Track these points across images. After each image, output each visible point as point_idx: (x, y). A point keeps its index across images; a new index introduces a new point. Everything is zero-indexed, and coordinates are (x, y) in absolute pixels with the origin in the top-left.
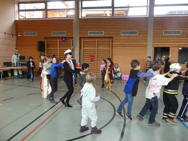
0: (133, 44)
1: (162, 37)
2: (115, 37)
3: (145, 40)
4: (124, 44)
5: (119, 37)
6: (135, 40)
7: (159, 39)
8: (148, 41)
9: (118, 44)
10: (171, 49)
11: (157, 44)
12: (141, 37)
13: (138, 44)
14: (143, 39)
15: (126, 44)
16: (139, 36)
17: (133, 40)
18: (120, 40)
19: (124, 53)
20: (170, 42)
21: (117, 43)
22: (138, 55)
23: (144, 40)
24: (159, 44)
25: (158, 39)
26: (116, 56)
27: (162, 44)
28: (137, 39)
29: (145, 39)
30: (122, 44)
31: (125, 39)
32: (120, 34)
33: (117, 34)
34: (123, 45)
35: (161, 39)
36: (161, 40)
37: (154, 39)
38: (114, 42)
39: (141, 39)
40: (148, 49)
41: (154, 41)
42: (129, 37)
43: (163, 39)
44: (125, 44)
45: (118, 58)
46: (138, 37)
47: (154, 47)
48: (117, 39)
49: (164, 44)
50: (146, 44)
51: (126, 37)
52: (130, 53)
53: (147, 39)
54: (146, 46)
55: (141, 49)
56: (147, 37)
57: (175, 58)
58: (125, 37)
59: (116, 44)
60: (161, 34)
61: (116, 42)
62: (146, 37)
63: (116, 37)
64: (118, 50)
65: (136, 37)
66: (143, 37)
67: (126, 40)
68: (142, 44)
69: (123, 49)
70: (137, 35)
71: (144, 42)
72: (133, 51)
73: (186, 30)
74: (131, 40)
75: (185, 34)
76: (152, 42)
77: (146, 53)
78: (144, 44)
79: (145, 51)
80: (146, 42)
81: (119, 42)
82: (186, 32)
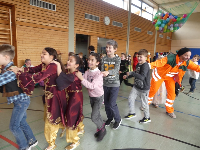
0: (50, 25)
1: (83, 21)
2: (18, 7)
3: (66, 22)
4: (35, 22)
5: (26, 8)
6: (52, 20)
7: (81, 23)
8: (69, 23)
9: (25, 20)
10: (91, 38)
11: (79, 29)
12: (61, 16)
13: (57, 26)
14: (63, 19)
15: (40, 23)
16: (58, 13)
17: (49, 19)
18: (29, 15)
19: (37, 38)
20: (90, 29)
21: (23, 20)
22: (57, 44)
23: (64, 22)
24: (81, 30)
25: (79, 23)
26: (23, 43)
27: (84, 30)
28: (55, 17)
29: (66, 20)
30: (33, 22)
31: (37, 14)
32: (27, 3)
34: (35, 25)
35: (83, 23)
36: (83, 26)
37: (76, 22)
38: (16, 16)
39: (60, 19)
40: (69, 35)
41: (77, 25)
42: (44, 12)
43: (85, 24)
44: (37, 22)
45: (28, 47)
46: (56, 15)
47: (76, 34)
48: (22, 11)
49: (86, 31)
50: (67, 28)
51: (39, 11)
52: (47, 39)
53: (67, 20)
54: (67, 31)
55: (61, 34)
56: (68, 18)
58: (36, 11)
59: (21, 20)
60: (83, 17)
61: (21, 17)
62: (66, 17)
63: (21, 7)
64: (26, 32)
65: (53, 14)
66: (64, 17)
67: (39, 17)
68: (62, 27)
69: (34, 31)
70: (55, 12)
71: (64, 24)
72: (51, 36)
73: (103, 18)
74: (47, 19)
75: (102, 22)
76: (74, 26)
77: (68, 41)
78: (65, 27)
79: (66, 39)
80: (67, 25)
81: (27, 18)
82: (102, 20)
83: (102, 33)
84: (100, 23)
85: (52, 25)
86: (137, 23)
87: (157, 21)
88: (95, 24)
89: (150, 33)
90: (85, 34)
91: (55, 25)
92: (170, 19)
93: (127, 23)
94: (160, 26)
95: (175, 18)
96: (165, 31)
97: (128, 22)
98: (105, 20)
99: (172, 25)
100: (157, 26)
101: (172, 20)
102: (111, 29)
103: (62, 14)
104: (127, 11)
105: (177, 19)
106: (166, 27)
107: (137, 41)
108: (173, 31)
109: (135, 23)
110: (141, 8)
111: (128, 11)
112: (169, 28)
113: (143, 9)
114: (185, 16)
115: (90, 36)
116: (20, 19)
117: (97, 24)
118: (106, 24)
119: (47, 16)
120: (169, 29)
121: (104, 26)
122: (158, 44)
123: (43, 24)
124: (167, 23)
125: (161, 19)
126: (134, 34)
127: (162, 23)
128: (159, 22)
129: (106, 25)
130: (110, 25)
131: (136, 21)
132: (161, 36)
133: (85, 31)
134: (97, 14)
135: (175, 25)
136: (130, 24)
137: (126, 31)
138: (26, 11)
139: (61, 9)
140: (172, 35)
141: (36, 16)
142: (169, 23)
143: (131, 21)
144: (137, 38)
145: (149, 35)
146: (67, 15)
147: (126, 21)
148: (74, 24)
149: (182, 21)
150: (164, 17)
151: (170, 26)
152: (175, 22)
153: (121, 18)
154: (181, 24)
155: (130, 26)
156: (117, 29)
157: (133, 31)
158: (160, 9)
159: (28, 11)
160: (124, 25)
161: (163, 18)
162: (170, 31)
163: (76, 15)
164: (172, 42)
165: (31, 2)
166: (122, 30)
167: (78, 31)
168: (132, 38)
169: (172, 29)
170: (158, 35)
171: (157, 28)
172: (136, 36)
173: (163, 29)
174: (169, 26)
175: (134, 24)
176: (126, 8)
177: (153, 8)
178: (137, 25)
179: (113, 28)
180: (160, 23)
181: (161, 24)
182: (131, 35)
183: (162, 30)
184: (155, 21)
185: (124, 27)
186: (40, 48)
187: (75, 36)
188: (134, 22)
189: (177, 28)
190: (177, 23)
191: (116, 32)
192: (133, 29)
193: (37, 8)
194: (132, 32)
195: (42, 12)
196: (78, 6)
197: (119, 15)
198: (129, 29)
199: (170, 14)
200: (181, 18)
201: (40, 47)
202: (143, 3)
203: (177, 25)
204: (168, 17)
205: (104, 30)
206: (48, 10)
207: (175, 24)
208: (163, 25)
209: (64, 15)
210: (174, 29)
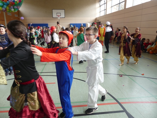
92: (10, 2)
94: (2, 6)
96: (8, 11)
99: (12, 7)
101: (11, 3)
105: (15, 3)
106: (8, 8)
112: (10, 9)
114: (20, 1)
120: (11, 10)
124: (7, 5)
127: (4, 4)
128: (1, 4)
132: (10, 14)
140: (19, 14)
142: (10, 5)
149: (19, 5)
151: (10, 7)
152: (14, 5)
154: (19, 7)
161: (4, 1)
164: (20, 19)
183: (5, 10)
189: (16, 9)
190: (15, 6)
203: (16, 7)
207: (14, 6)
208: (5, 6)
210: (14, 10)
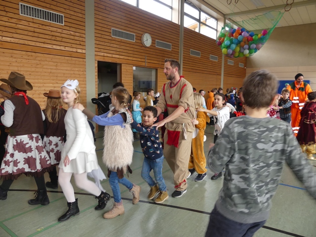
0: (55, 47)
1: (110, 41)
3: (82, 43)
4: (30, 43)
5: (14, 21)
6: (58, 39)
7: (106, 44)
8: (86, 44)
10: (123, 67)
11: (102, 54)
12: (72, 33)
13: (67, 49)
14: (76, 38)
15: (38, 44)
16: (68, 28)
17: (54, 38)
18: (19, 31)
19: (33, 69)
20: (121, 53)
21: (8, 39)
23: (78, 42)
24: (106, 54)
25: (103, 44)
27: (110, 55)
28: (63, 35)
29: (81, 39)
30: (26, 42)
31: (32, 29)
32: (16, 11)
33: (7, 9)
34: (29, 48)
35: (108, 45)
36: (108, 48)
37: (97, 42)
39: (72, 37)
40: (87, 64)
41: (98, 48)
42: (44, 27)
43: (112, 45)
44: (33, 43)
46: (65, 32)
47: (98, 61)
48: (7, 24)
49: (114, 56)
50: (84, 51)
51: (36, 26)
52: (50, 71)
53: (83, 39)
54: (83, 57)
55: (74, 62)
56: (84, 36)
57: (129, 85)
58: (31, 24)
60: (108, 34)
61: (5, 34)
62: (82, 35)
63: (5, 19)
64: (14, 60)
65: (59, 30)
66: (77, 34)
67: (36, 35)
68: (74, 50)
69: (28, 58)
70: (62, 26)
71: (78, 46)
72: (56, 66)
73: (140, 35)
74: (50, 37)
75: (140, 42)
76: (94, 49)
77: (85, 73)
78: (79, 51)
79: (82, 69)
80: (84, 47)
81: (15, 35)
82: (140, 38)
83: (139, 60)
84: (136, 44)
85: (58, 48)
86: (193, 43)
87: (224, 39)
88: (128, 45)
89: (213, 59)
90: (113, 62)
91: (62, 48)
92: (244, 37)
93: (178, 43)
94: (228, 47)
95: (250, 35)
96: (237, 54)
97: (180, 41)
98: (144, 38)
99: (246, 46)
100: (224, 48)
101: (246, 39)
102: (154, 53)
103: (74, 30)
104: (178, 25)
105: (254, 37)
106: (238, 49)
107: (195, 71)
108: (248, 55)
109: (191, 42)
110: (199, 21)
111: (180, 24)
112: (242, 50)
113: (201, 21)
114: (265, 33)
115: (121, 64)
116: (4, 38)
117: (131, 46)
118: (146, 45)
119: (49, 33)
120: (243, 53)
121: (143, 48)
122: (226, 74)
123: (43, 45)
124: (239, 43)
125: (230, 37)
126: (189, 60)
127: (232, 42)
128: (226, 42)
129: (146, 47)
130: (152, 47)
131: (192, 41)
132: (231, 62)
133: (112, 57)
134: (131, 30)
135: (251, 46)
136: (182, 45)
137: (177, 55)
138: (13, 25)
139: (73, 21)
140: (247, 61)
141: (31, 34)
142: (242, 43)
143: (185, 40)
144: (194, 66)
145: (212, 62)
146: (83, 32)
147: (176, 40)
148: (94, 46)
149: (261, 41)
150: (234, 34)
152: (250, 42)
153: (168, 35)
154: (260, 45)
155: (182, 47)
156: (163, 52)
157: (189, 56)
158: (227, 21)
159: (18, 25)
160: (173, 47)
161: (233, 36)
162: (244, 55)
163: (98, 31)
164: (247, 72)
165: (22, 11)
166: (171, 54)
167: (101, 57)
168: (187, 67)
169: (247, 52)
170: (226, 62)
171: (224, 50)
172: (194, 63)
173: (234, 52)
174: (242, 47)
175: (190, 44)
176: (176, 20)
177: (217, 19)
178: (194, 46)
179: (157, 51)
180: (229, 43)
181: (230, 45)
182: (185, 62)
183: (232, 54)
184: (222, 39)
185: (174, 50)
186: (39, 85)
187: (97, 65)
188: (189, 42)
189: (254, 51)
190: (253, 43)
191: (161, 57)
192: (188, 53)
193: (32, 21)
194: (186, 57)
195: (41, 27)
196: (100, 17)
197: (165, 31)
198: (182, 52)
199: (243, 30)
200: (259, 36)
201: (38, 83)
202: (201, 13)
203: (254, 46)
204: (241, 34)
205: (143, 54)
206: (50, 23)
207: (251, 44)
208: (234, 46)
209: (78, 31)
210: (249, 52)
